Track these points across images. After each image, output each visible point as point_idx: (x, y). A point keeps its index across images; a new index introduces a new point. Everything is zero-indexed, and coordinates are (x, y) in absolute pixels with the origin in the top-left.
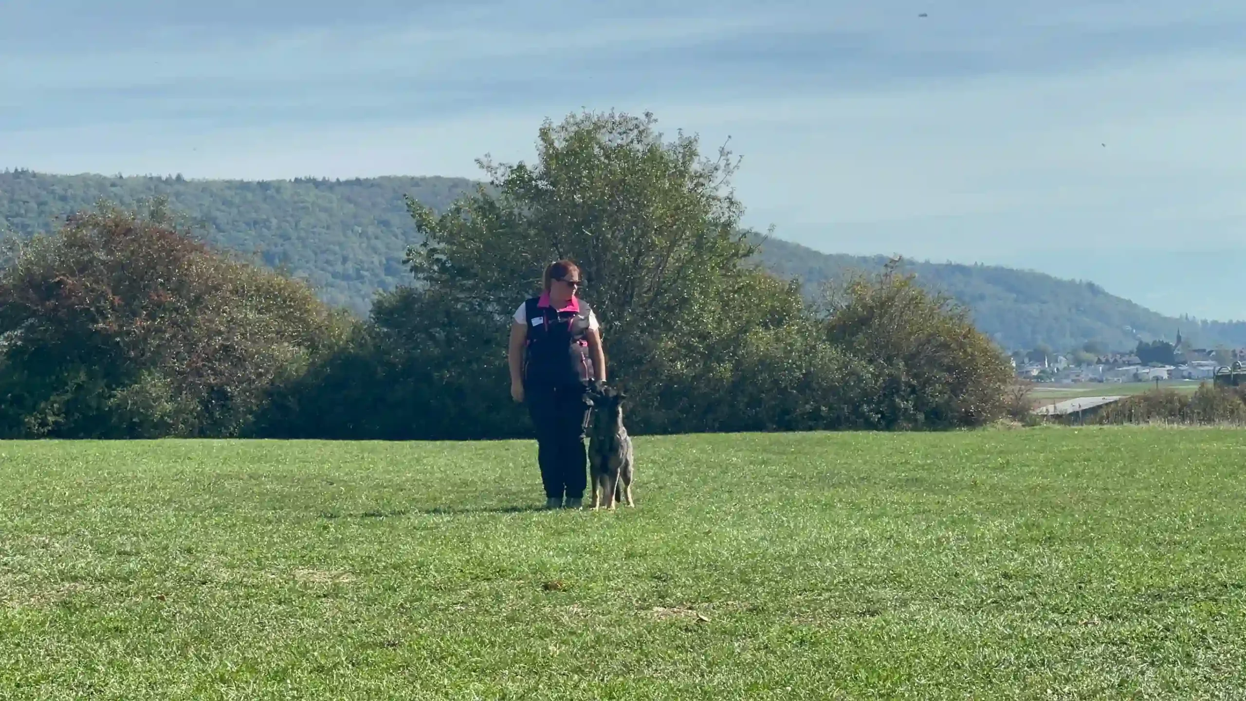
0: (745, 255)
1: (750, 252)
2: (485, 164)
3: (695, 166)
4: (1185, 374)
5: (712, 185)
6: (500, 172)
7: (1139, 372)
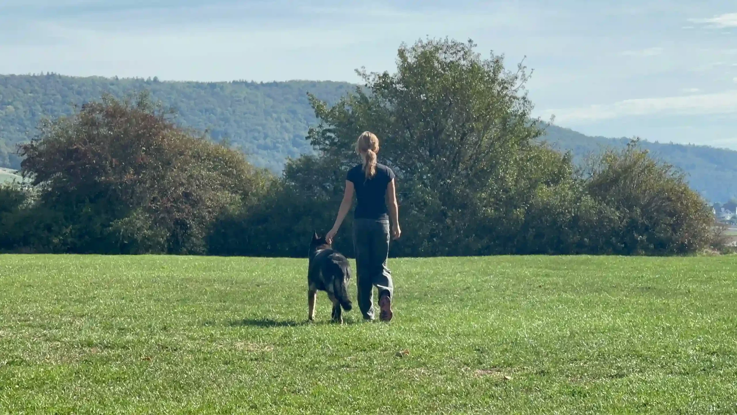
0: (534, 137)
1: (538, 134)
2: (362, 73)
3: (501, 76)
5: (513, 88)
6: (371, 79)
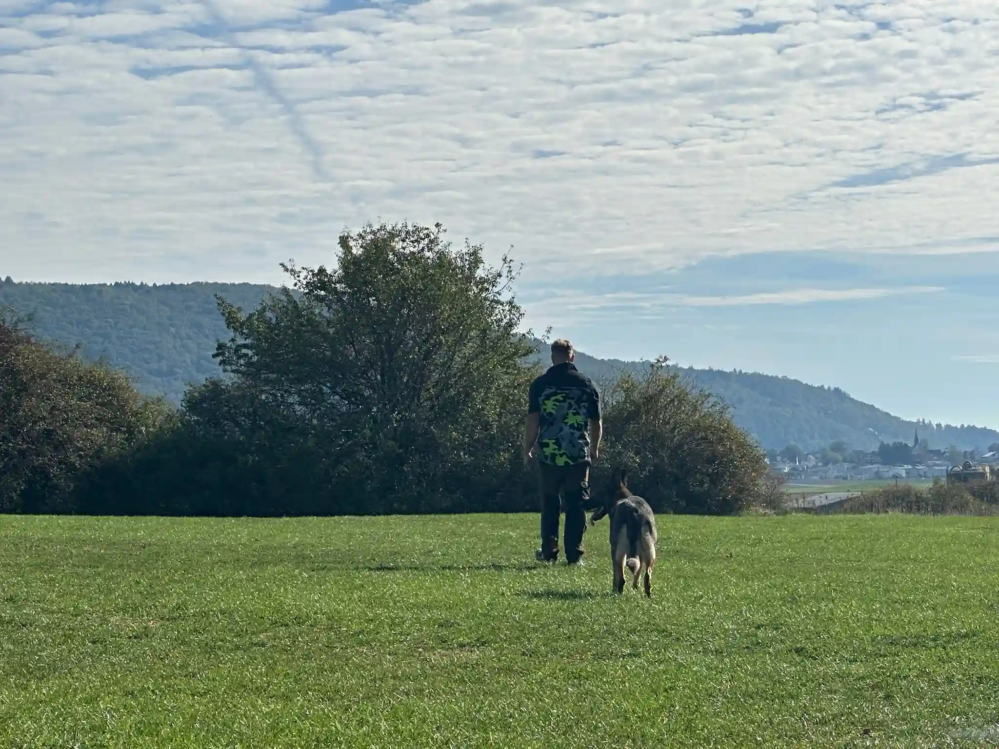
1: (529, 351)
2: (289, 267)
3: (480, 273)
4: (921, 473)
5: (496, 290)
6: (302, 275)
7: (880, 470)
